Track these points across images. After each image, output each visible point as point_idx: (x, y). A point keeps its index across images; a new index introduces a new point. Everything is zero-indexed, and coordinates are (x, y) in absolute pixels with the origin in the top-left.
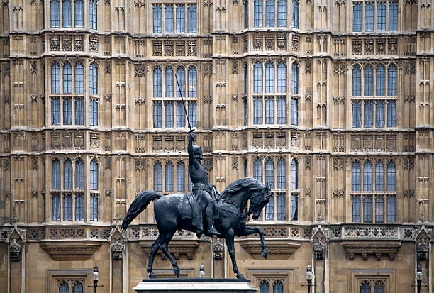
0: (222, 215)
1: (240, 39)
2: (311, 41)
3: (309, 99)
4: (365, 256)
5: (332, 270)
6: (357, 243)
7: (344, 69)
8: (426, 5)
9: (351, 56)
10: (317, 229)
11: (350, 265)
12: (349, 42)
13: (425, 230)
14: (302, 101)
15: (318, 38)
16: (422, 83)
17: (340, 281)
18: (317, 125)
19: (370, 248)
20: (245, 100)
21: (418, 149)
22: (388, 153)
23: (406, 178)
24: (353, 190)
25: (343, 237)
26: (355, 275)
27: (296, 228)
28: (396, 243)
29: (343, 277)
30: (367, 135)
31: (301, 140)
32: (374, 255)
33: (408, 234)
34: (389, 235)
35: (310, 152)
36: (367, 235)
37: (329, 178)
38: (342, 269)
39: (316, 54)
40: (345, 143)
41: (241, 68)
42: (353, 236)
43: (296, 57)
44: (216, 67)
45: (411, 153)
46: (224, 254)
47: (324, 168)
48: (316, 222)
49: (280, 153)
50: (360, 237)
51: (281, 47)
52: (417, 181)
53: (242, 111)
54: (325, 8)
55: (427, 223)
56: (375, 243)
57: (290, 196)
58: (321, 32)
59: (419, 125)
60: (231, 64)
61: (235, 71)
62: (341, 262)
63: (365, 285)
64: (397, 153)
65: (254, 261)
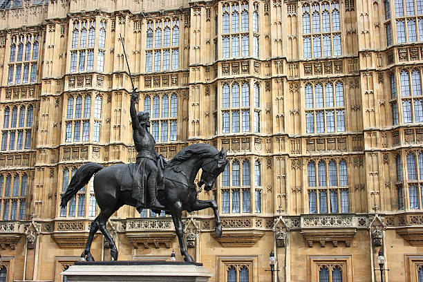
0: (167, 186)
1: (211, 68)
2: (269, 66)
3: (269, 112)
4: (323, 243)
5: (293, 257)
6: (316, 231)
7: (298, 87)
8: (365, 32)
9: (303, 76)
10: (279, 220)
11: (310, 251)
12: (301, 65)
13: (379, 218)
14: (263, 113)
15: (276, 63)
16: (367, 93)
17: (300, 266)
18: (276, 132)
19: (327, 235)
20: (215, 115)
21: (367, 147)
22: (340, 153)
23: (357, 174)
24: (309, 186)
25: (302, 226)
26: (314, 261)
27: (259, 220)
28: (352, 231)
29: (303, 262)
30: (320, 139)
31: (263, 144)
32: (331, 242)
33: (362, 223)
34: (344, 223)
35: (270, 154)
36: (324, 224)
37: (288, 175)
38: (302, 256)
39: (274, 75)
40: (301, 147)
41: (212, 91)
42: (312, 224)
43: (258, 78)
44: (192, 92)
45: (360, 153)
46: (196, 243)
47: (283, 167)
48: (277, 214)
49: (244, 155)
50: (318, 226)
51: (244, 71)
52: (368, 175)
53: (212, 124)
54: (281, 41)
55: (379, 212)
56: (332, 231)
57: (253, 191)
58: (278, 59)
59: (366, 127)
60: (205, 88)
61: (207, 94)
62: (301, 249)
63: (324, 270)
64: (347, 153)
65: (222, 249)
